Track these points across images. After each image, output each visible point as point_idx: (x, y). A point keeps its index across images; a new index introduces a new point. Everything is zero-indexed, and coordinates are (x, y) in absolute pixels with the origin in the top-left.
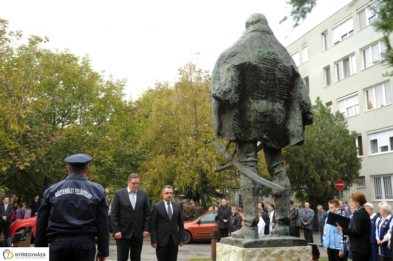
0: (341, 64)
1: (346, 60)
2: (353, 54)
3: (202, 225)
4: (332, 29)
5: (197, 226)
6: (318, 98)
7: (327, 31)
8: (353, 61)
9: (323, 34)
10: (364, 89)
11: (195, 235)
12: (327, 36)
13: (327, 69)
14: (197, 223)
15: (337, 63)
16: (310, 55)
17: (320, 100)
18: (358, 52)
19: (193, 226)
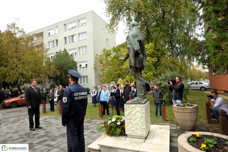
0: (71, 37)
1: (73, 36)
2: (75, 35)
3: (22, 99)
4: (68, 24)
5: (20, 99)
6: (65, 48)
7: (66, 24)
8: (75, 37)
9: (64, 25)
10: (78, 48)
11: (19, 103)
12: (66, 26)
13: (65, 38)
14: (20, 98)
15: (69, 37)
16: (59, 31)
17: (66, 49)
18: (77, 34)
19: (18, 99)
